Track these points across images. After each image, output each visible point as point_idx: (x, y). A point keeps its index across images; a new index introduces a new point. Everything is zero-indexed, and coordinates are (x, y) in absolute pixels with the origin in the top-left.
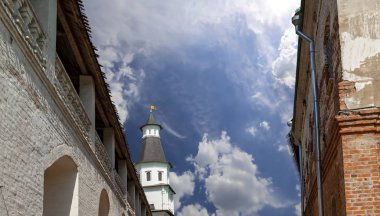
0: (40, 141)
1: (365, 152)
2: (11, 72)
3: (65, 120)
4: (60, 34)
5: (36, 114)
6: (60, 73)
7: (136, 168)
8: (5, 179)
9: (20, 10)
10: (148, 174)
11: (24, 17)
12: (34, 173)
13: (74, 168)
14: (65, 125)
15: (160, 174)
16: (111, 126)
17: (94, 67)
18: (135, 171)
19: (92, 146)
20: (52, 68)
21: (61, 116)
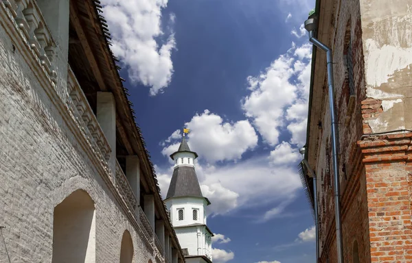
0: (49, 171)
1: (394, 185)
2: (13, 87)
3: (79, 146)
4: (73, 42)
5: (43, 139)
6: (74, 89)
7: (166, 204)
8: (6, 219)
9: (24, 12)
10: (181, 212)
11: (29, 21)
12: (42, 210)
13: (90, 205)
14: (79, 153)
15: (195, 211)
16: (135, 153)
17: (114, 82)
18: (164, 208)
19: (112, 178)
20: (63, 84)
21: (75, 141)
